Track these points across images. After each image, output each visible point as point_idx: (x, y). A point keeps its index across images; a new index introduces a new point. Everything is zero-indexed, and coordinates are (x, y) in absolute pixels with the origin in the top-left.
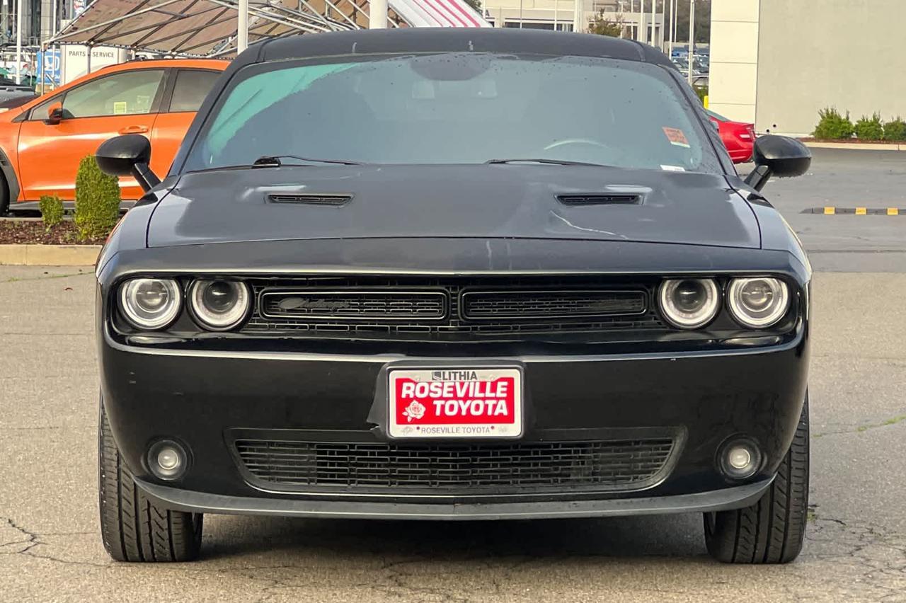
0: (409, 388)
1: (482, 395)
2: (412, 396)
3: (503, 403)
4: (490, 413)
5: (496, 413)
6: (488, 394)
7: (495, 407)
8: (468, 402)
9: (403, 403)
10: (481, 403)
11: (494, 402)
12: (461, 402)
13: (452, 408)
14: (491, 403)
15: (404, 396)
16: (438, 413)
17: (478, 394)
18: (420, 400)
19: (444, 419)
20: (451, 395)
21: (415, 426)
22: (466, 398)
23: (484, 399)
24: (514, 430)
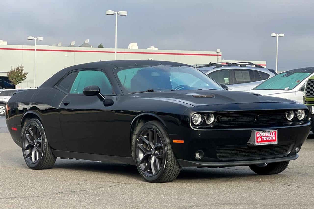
0: (258, 135)
1: (270, 136)
2: (259, 136)
3: (274, 137)
4: (272, 139)
5: (273, 139)
6: (272, 135)
7: (273, 138)
8: (268, 137)
9: (258, 138)
10: (270, 137)
11: (273, 137)
12: (267, 137)
13: (265, 138)
14: (272, 137)
15: (257, 136)
16: (263, 140)
17: (270, 135)
18: (260, 137)
19: (264, 141)
20: (265, 136)
21: (259, 143)
22: (268, 136)
23: (271, 136)
24: (276, 143)
